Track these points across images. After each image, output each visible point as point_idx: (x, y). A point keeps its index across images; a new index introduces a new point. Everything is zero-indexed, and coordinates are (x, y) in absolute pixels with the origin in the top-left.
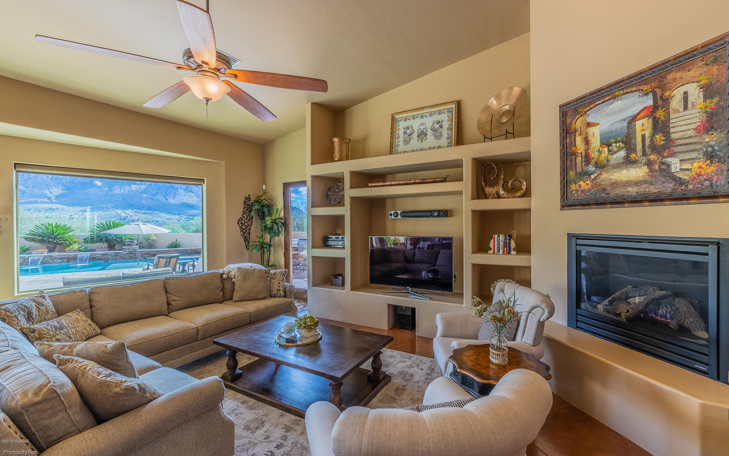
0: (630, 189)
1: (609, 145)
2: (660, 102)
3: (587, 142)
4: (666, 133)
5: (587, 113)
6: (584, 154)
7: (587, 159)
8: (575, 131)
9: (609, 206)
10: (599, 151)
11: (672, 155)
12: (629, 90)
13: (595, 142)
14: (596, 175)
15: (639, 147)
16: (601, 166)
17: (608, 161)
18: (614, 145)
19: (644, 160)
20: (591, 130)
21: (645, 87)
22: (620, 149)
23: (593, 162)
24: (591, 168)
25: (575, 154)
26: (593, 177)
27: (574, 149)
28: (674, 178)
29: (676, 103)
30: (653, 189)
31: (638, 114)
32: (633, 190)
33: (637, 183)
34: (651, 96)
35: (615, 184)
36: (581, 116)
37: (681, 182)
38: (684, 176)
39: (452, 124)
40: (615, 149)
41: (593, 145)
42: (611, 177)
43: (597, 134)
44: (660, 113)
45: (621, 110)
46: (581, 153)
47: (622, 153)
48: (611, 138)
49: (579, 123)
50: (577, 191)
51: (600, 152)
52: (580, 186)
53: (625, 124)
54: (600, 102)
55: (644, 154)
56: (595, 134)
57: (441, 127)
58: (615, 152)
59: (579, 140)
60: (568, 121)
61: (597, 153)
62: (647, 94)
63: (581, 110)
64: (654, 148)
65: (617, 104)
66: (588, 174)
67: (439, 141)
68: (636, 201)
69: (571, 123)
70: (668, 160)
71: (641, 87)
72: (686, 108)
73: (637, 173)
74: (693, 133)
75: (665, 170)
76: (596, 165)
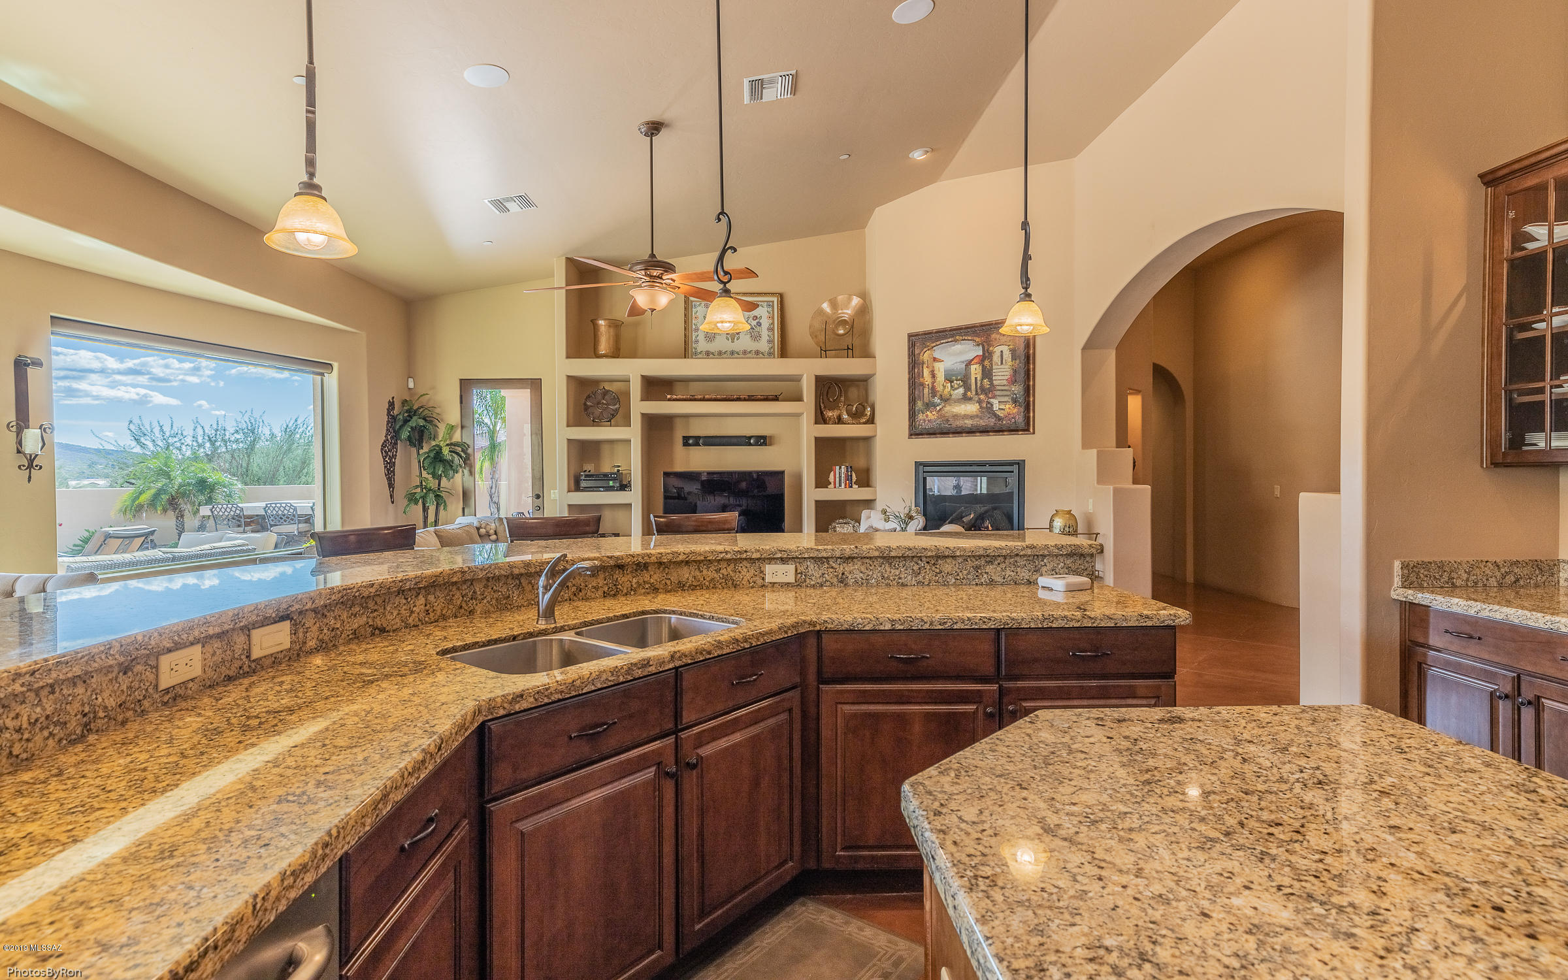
0: (967, 421)
1: (952, 382)
2: (987, 354)
3: (933, 376)
4: (991, 380)
5: (934, 348)
6: (930, 386)
7: (933, 391)
8: (923, 363)
9: (951, 436)
10: (943, 385)
11: (994, 397)
12: (967, 338)
13: (941, 377)
14: (941, 407)
15: (973, 387)
16: (946, 400)
17: (951, 395)
18: (955, 382)
19: (976, 398)
20: (937, 365)
21: (978, 339)
22: (960, 387)
23: (938, 394)
24: (937, 400)
25: (922, 385)
26: (938, 408)
27: (921, 379)
28: (995, 415)
29: (996, 358)
30: (982, 423)
31: (973, 360)
32: (969, 423)
33: (972, 417)
34: (981, 347)
35: (956, 416)
36: (929, 350)
37: (999, 418)
38: (1001, 414)
39: (773, 323)
40: (955, 386)
41: (938, 379)
42: (953, 410)
43: (942, 370)
44: (986, 363)
45: (961, 353)
46: (928, 385)
47: (961, 390)
48: (953, 375)
49: (926, 356)
50: (924, 420)
51: (944, 387)
52: (927, 416)
53: (963, 366)
54: (945, 341)
55: (977, 394)
56: (940, 369)
57: (759, 324)
58: (956, 389)
59: (926, 372)
60: (917, 352)
61: (942, 388)
62: (978, 345)
63: (929, 344)
64: (984, 391)
65: (958, 347)
66: (935, 406)
67: (756, 343)
68: (971, 432)
69: (919, 354)
70: (992, 400)
71: (975, 338)
72: (1002, 363)
73: (971, 408)
74: (1005, 382)
75: (989, 408)
76: (941, 398)
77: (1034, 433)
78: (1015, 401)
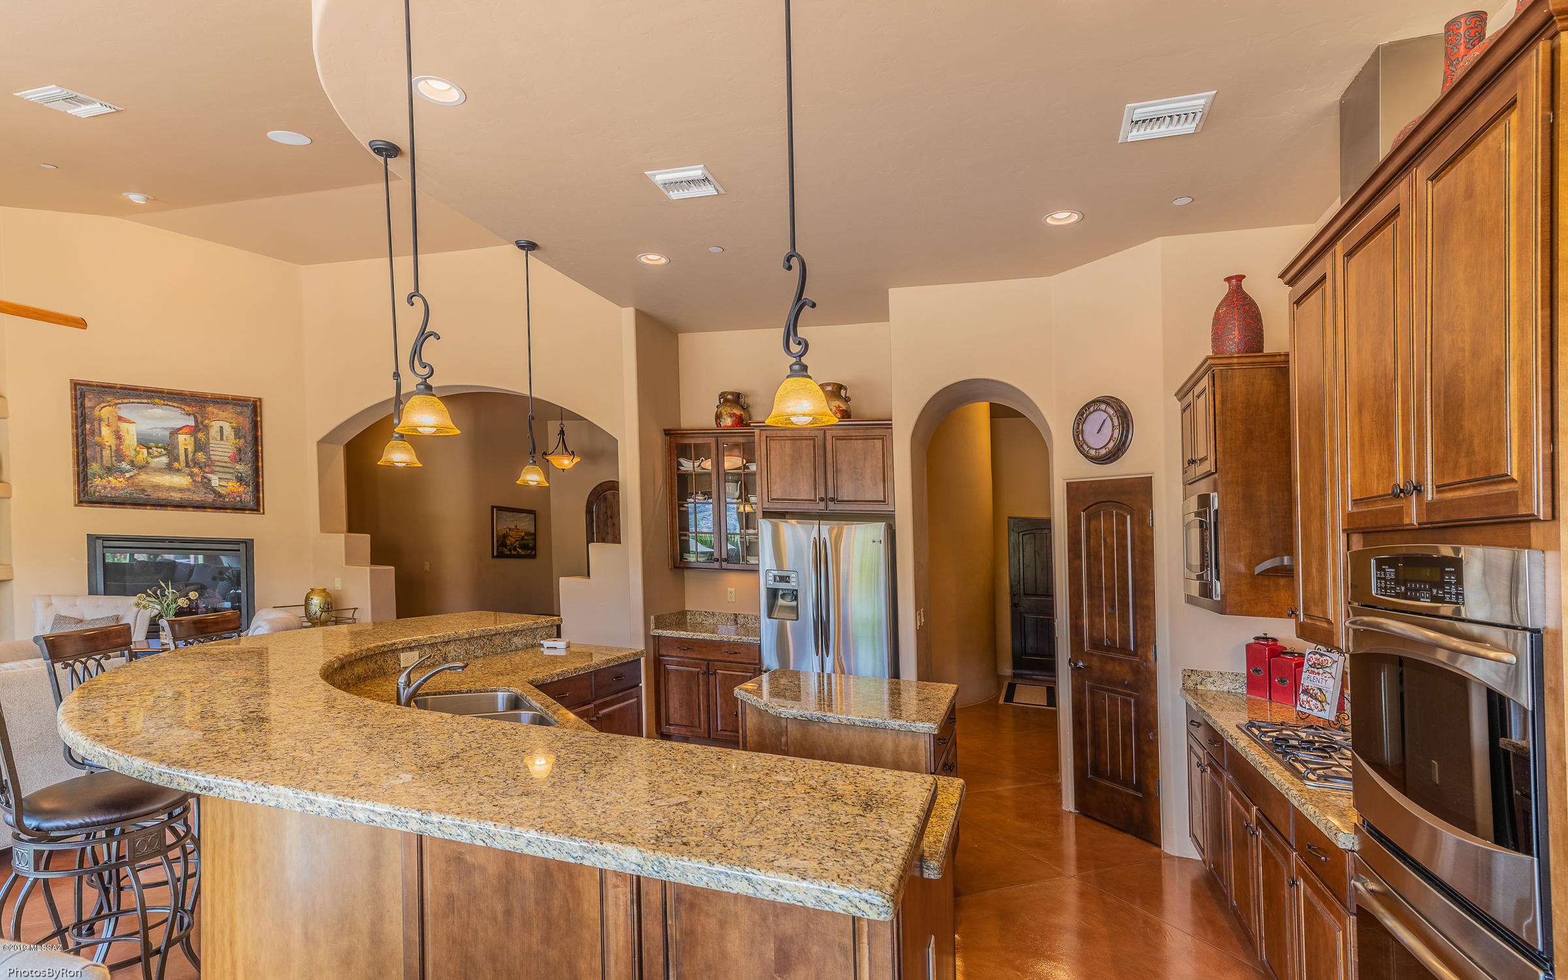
0: (173, 494)
1: (149, 448)
2: (201, 426)
3: (118, 436)
4: (207, 453)
5: (119, 406)
6: (114, 448)
7: (119, 455)
8: (100, 420)
9: (149, 508)
10: (135, 450)
11: (213, 472)
12: (170, 404)
13: (130, 440)
14: (132, 474)
15: (182, 458)
17: (148, 463)
18: (155, 449)
19: (187, 470)
20: (124, 426)
21: (187, 408)
22: (161, 455)
23: (127, 459)
24: (124, 465)
25: (101, 446)
26: (128, 475)
27: (98, 438)
28: (214, 491)
29: (214, 432)
30: (196, 498)
31: (181, 429)
32: (176, 496)
33: (181, 490)
34: (192, 417)
35: (156, 487)
36: (110, 406)
37: (219, 495)
38: (222, 491)
40: (156, 454)
41: (127, 442)
42: (152, 479)
43: (133, 433)
44: (200, 435)
45: (161, 419)
46: (110, 446)
47: (165, 460)
48: (151, 441)
49: (105, 412)
50: (105, 488)
51: (137, 452)
52: (109, 482)
53: (167, 433)
54: (136, 401)
55: (187, 465)
56: (129, 431)
58: (156, 457)
59: (105, 431)
60: (87, 405)
61: (133, 453)
62: (189, 415)
63: (109, 399)
64: (197, 464)
65: (157, 412)
66: (122, 472)
68: (180, 506)
69: (93, 408)
70: (209, 475)
71: (183, 406)
72: (222, 439)
73: (181, 481)
74: (227, 459)
75: (206, 483)
76: (132, 463)
77: (264, 513)
78: (240, 480)
